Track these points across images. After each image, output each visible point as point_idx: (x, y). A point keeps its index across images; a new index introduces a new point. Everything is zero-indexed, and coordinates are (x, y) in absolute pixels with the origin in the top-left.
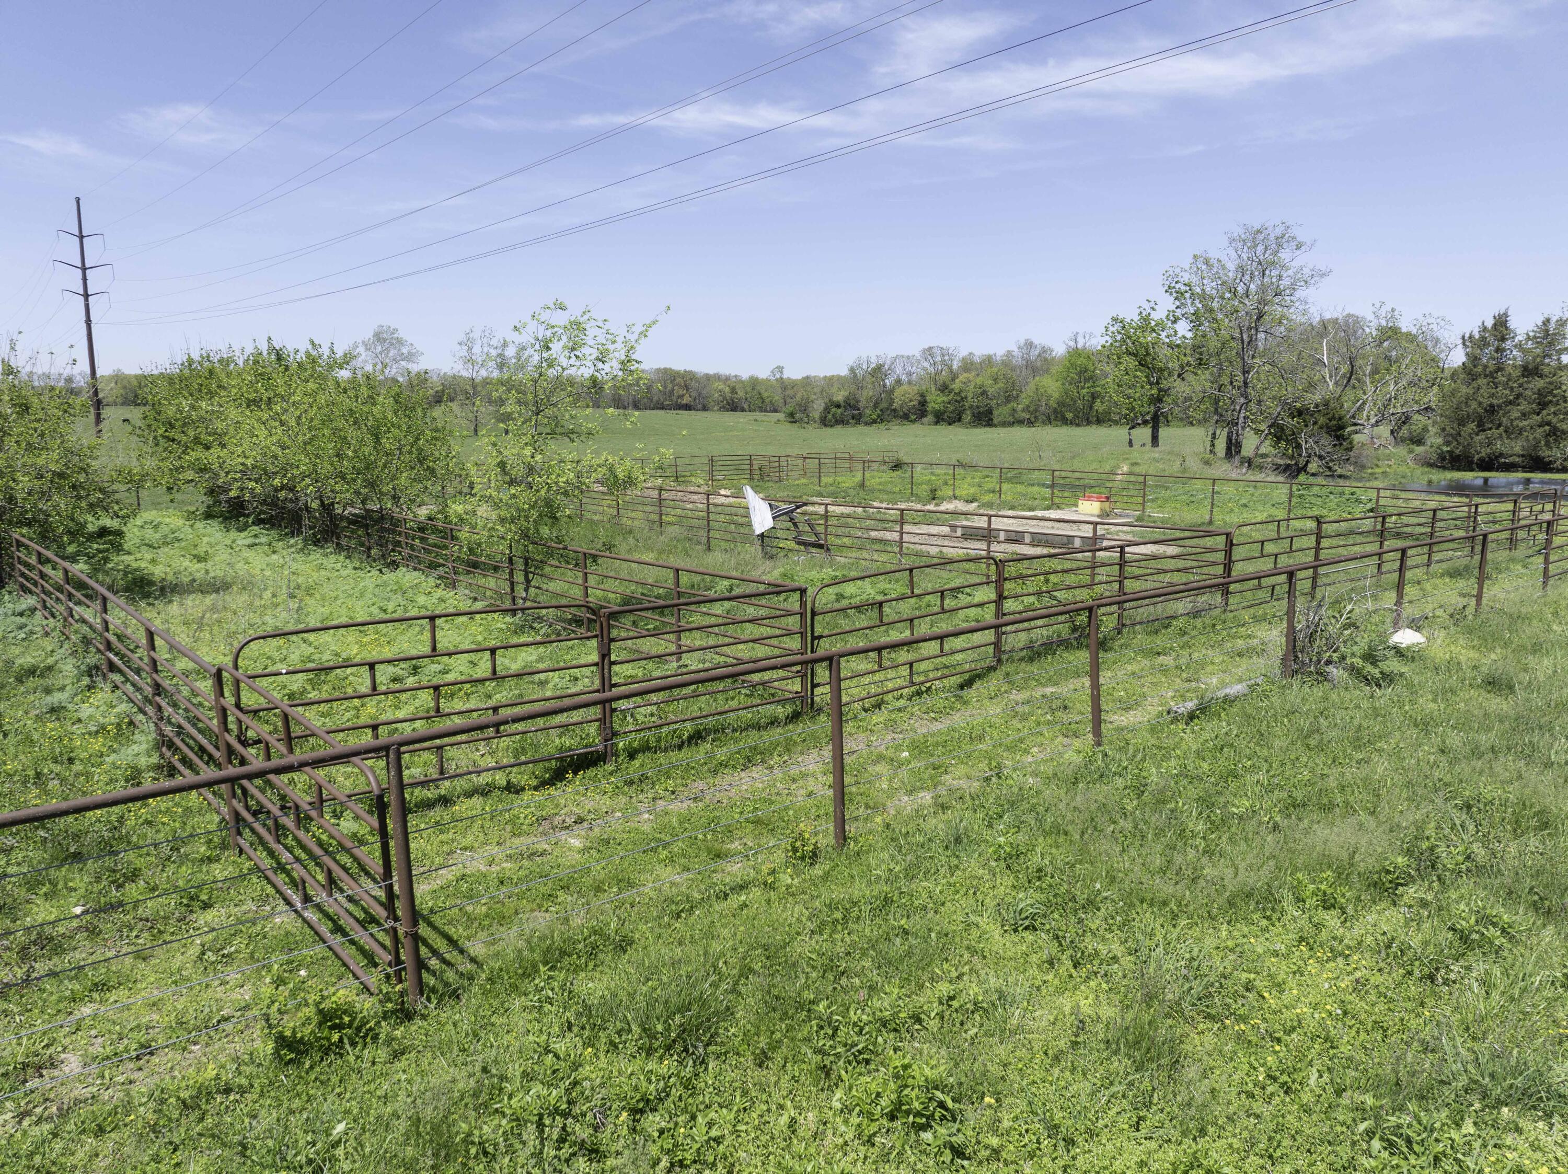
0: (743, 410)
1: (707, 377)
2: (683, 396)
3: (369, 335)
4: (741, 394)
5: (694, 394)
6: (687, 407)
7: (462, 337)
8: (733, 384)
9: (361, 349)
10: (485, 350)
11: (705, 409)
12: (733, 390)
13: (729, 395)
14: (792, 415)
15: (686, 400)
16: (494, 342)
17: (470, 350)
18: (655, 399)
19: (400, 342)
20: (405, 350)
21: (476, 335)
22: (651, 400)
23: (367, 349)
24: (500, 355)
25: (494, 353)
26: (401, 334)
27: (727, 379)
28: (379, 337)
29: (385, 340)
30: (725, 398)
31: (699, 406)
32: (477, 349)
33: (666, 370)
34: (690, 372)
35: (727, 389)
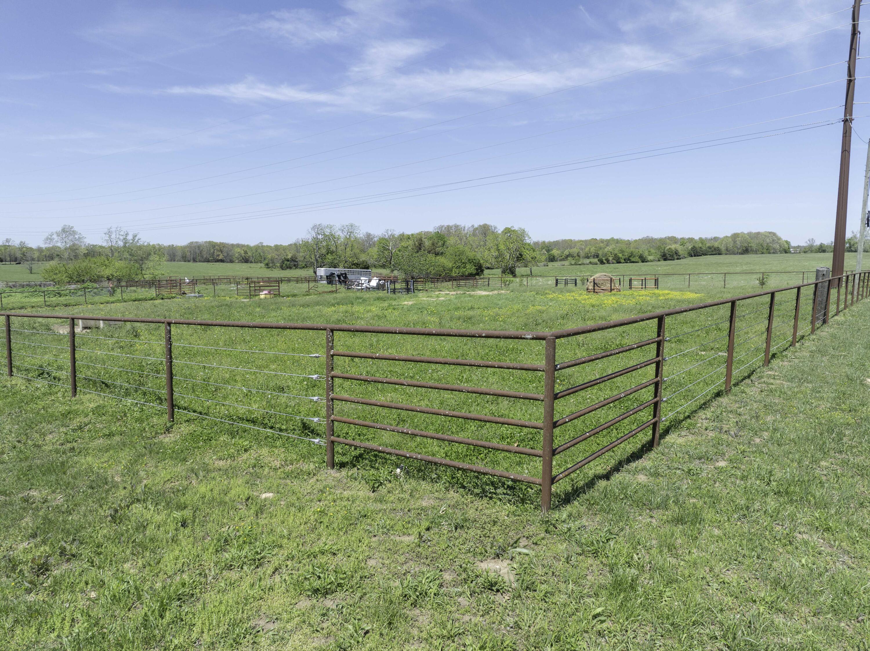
0: (251, 262)
1: (233, 245)
2: (218, 255)
3: (59, 229)
4: (250, 254)
5: (225, 254)
6: (222, 261)
7: (106, 231)
8: (246, 248)
9: (55, 236)
10: (118, 236)
11: (231, 261)
12: (246, 252)
13: (243, 255)
14: (267, 264)
15: (221, 257)
16: (122, 233)
17: (110, 236)
18: (205, 256)
19: (74, 233)
20: (77, 236)
21: (113, 230)
22: (202, 257)
23: (58, 236)
24: (124, 239)
25: (122, 238)
26: (76, 229)
27: (243, 246)
28: (64, 230)
29: (67, 232)
30: (241, 256)
31: (228, 260)
32: (113, 236)
33: (210, 242)
34: (223, 243)
35: (243, 252)
